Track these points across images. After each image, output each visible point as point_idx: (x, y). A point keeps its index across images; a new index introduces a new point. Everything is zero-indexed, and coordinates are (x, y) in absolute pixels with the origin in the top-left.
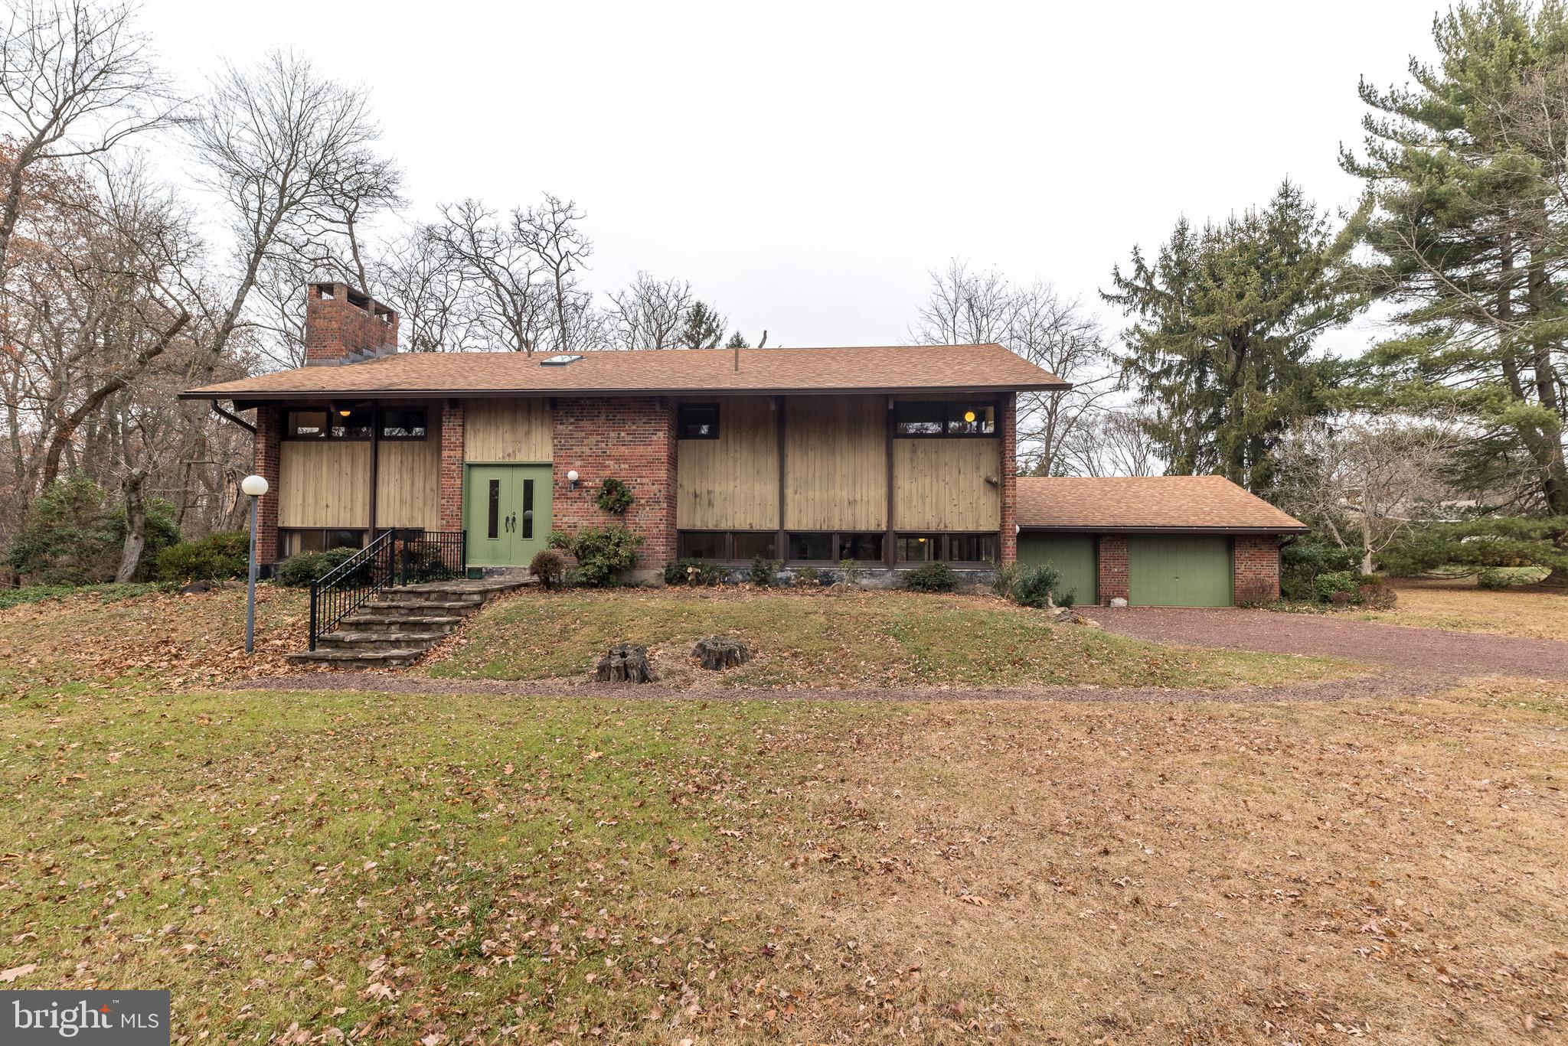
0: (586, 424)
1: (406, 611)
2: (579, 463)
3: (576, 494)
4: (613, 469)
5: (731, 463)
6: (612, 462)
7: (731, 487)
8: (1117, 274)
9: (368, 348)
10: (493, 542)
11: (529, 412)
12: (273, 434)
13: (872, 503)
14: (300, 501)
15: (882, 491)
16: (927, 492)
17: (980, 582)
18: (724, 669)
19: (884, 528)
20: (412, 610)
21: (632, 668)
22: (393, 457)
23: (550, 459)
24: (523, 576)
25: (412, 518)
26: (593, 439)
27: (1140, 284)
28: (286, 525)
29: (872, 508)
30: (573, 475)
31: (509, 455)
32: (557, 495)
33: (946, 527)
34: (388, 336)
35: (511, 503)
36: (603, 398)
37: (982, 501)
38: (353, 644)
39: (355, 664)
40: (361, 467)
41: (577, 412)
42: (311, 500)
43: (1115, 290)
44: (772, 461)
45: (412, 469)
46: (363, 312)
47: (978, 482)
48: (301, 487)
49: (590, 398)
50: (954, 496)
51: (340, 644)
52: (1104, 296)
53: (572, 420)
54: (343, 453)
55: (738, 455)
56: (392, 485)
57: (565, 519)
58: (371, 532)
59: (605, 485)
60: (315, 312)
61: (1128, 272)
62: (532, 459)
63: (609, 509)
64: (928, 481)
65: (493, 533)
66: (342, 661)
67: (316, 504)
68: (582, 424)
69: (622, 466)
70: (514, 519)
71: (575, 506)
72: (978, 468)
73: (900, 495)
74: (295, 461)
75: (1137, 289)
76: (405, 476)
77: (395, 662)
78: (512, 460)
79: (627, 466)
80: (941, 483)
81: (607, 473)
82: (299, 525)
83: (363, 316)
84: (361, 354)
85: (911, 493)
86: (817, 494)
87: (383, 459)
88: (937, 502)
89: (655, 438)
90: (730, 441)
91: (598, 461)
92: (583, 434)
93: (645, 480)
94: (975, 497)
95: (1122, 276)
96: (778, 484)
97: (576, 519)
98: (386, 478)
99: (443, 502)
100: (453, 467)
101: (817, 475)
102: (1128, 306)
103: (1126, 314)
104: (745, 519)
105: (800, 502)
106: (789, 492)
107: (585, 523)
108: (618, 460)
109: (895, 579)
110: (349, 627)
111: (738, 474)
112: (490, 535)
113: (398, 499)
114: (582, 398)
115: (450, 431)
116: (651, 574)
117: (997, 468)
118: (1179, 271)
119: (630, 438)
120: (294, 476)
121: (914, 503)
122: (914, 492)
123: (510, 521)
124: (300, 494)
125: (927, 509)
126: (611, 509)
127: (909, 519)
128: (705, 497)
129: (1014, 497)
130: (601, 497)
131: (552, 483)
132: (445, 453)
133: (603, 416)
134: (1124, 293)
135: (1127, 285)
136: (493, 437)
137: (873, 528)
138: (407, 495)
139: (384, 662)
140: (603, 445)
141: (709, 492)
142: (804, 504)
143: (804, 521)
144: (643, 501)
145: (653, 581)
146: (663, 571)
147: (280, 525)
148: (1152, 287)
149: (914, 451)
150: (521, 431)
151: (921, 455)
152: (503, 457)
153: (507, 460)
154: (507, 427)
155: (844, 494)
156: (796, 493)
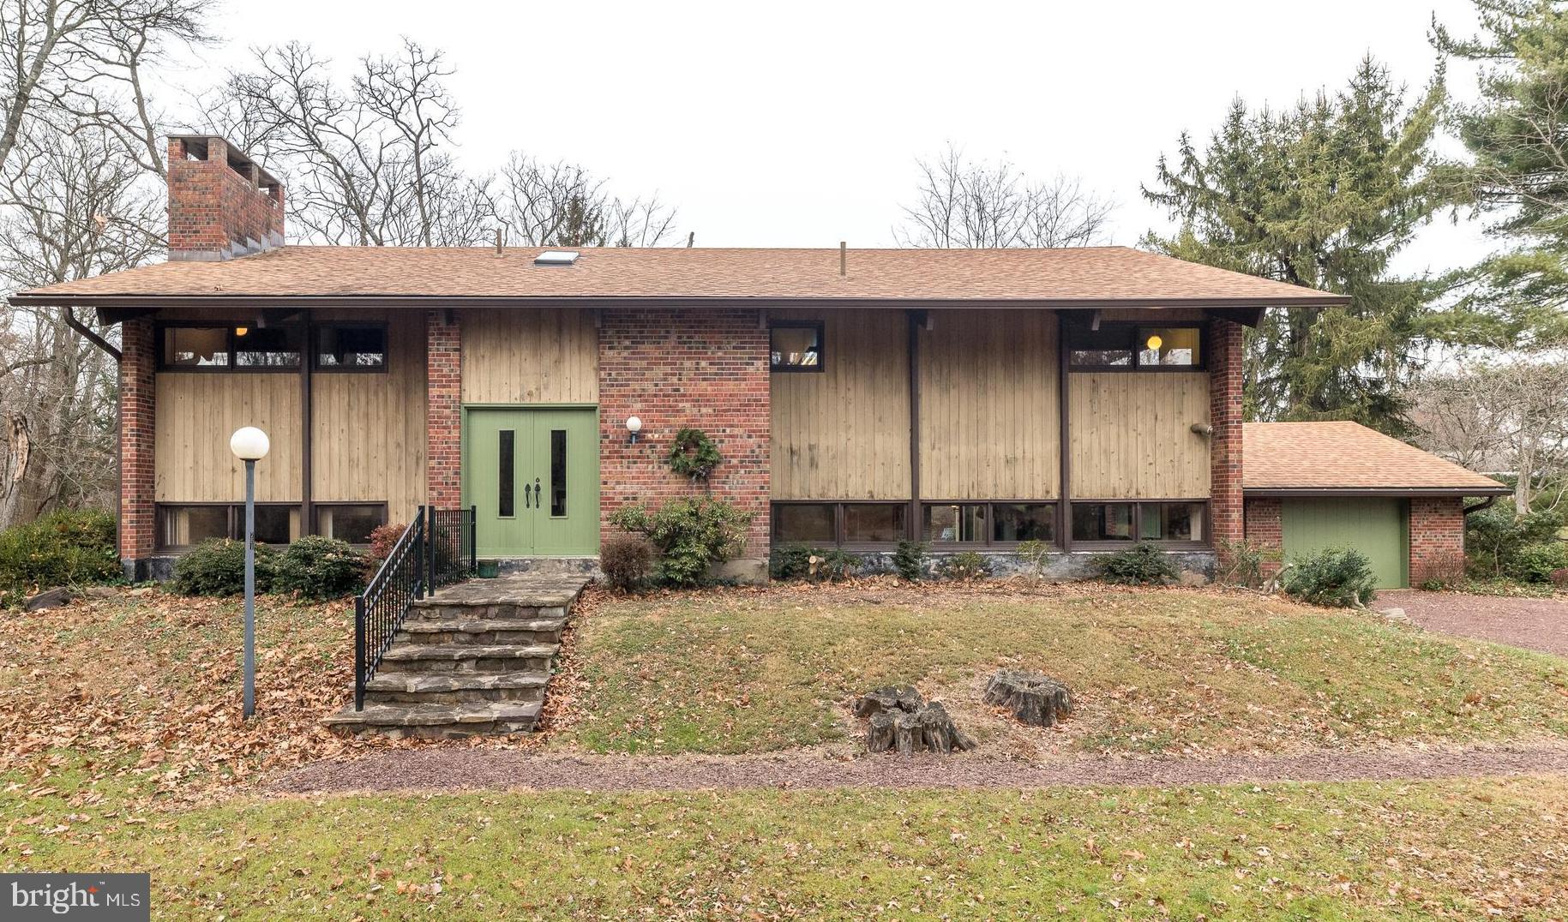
0: (647, 348)
1: (468, 637)
2: (638, 406)
3: (636, 452)
4: (688, 415)
5: (841, 407)
6: (688, 405)
7: (843, 439)
8: (1163, 167)
9: (253, 236)
10: (506, 522)
11: (560, 331)
12: (145, 361)
13: (1038, 462)
14: (189, 462)
15: (1053, 445)
16: (1113, 444)
17: (1187, 568)
18: (1055, 722)
19: (1055, 495)
20: (476, 635)
21: (934, 729)
22: (335, 397)
23: (594, 400)
24: (558, 571)
25: (367, 489)
26: (659, 371)
27: (1189, 180)
28: (168, 499)
29: (1038, 469)
30: (634, 423)
31: (530, 394)
32: (606, 453)
33: (1138, 493)
34: (274, 220)
35: (533, 465)
36: (673, 311)
37: (1186, 458)
38: (419, 697)
39: (446, 732)
40: (285, 411)
41: (634, 331)
42: (207, 461)
43: (1160, 188)
44: (898, 405)
45: (367, 415)
46: (245, 182)
47: (1181, 432)
48: (190, 443)
49: (651, 311)
50: (1149, 452)
51: (397, 696)
52: (1147, 194)
53: (627, 343)
54: (257, 391)
55: (851, 394)
56: (335, 439)
57: (619, 488)
58: (305, 509)
59: (680, 438)
60: (179, 180)
61: (1175, 166)
62: (566, 400)
63: (688, 473)
64: (1113, 430)
65: (506, 509)
66: (424, 726)
67: (215, 466)
68: (641, 348)
69: (704, 410)
70: (538, 489)
71: (634, 469)
72: (1180, 413)
73: (1076, 450)
74: (179, 402)
75: (1182, 188)
76: (355, 425)
77: (514, 727)
78: (534, 402)
79: (710, 411)
80: (1132, 434)
81: (680, 421)
82: (189, 499)
83: (246, 189)
84: (245, 244)
85: (1090, 448)
86: (963, 450)
87: (320, 399)
88: (1127, 459)
89: (751, 369)
90: (841, 376)
91: (665, 402)
92: (644, 363)
93: (736, 431)
94: (1177, 452)
95: (1168, 170)
96: (908, 435)
97: (635, 488)
98: (326, 429)
99: (433, 463)
100: (447, 412)
101: (963, 421)
102: (1175, 208)
103: (1172, 218)
104: (863, 485)
105: (939, 461)
106: (924, 447)
107: (650, 493)
108: (698, 401)
109: (1073, 567)
110: (393, 667)
111: (852, 421)
112: (502, 513)
113: (345, 459)
114: (642, 311)
115: (440, 357)
116: (748, 567)
117: (1206, 413)
118: (1236, 165)
119: (714, 369)
120: (179, 423)
121: (1095, 461)
122: (1096, 446)
123: (533, 492)
124: (190, 452)
125: (1113, 469)
126: (691, 474)
127: (1089, 484)
128: (805, 454)
129: (1240, 452)
130: (676, 455)
131: (599, 434)
132: (434, 391)
133: (673, 338)
134: (1169, 190)
135: (1174, 181)
136: (504, 368)
137: (1039, 495)
138: (359, 452)
139: (495, 727)
140: (675, 380)
141: (811, 448)
142: (945, 463)
143: (945, 487)
144: (735, 461)
145: (750, 577)
146: (767, 562)
147: (158, 499)
148: (1204, 185)
149: (1095, 387)
150: (548, 359)
151: (1104, 395)
152: (522, 397)
153: (527, 402)
154: (526, 353)
155: (1001, 450)
156: (933, 448)
